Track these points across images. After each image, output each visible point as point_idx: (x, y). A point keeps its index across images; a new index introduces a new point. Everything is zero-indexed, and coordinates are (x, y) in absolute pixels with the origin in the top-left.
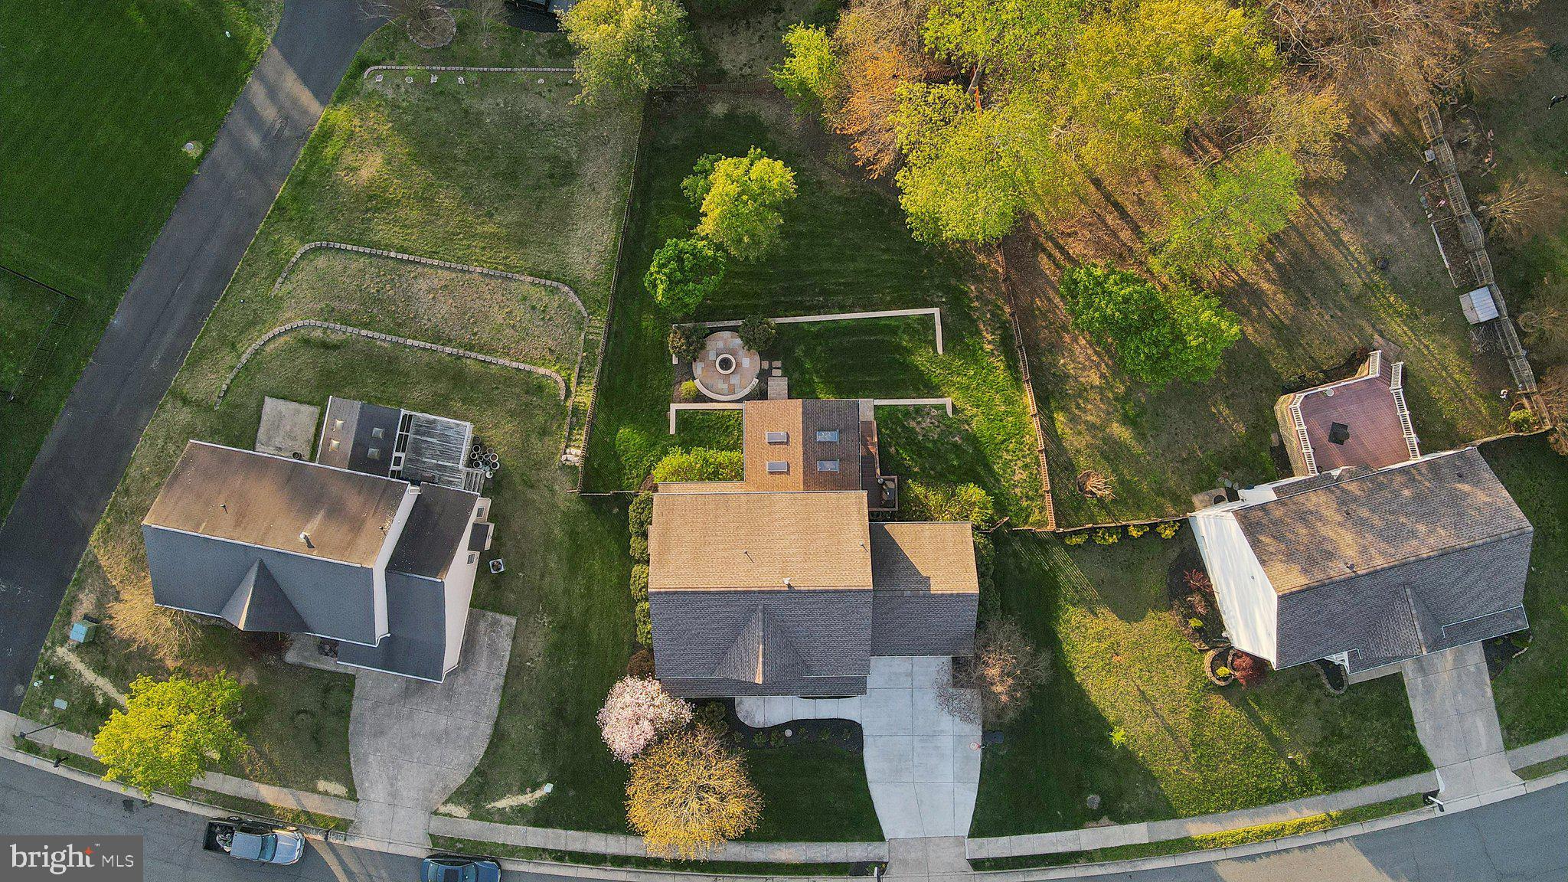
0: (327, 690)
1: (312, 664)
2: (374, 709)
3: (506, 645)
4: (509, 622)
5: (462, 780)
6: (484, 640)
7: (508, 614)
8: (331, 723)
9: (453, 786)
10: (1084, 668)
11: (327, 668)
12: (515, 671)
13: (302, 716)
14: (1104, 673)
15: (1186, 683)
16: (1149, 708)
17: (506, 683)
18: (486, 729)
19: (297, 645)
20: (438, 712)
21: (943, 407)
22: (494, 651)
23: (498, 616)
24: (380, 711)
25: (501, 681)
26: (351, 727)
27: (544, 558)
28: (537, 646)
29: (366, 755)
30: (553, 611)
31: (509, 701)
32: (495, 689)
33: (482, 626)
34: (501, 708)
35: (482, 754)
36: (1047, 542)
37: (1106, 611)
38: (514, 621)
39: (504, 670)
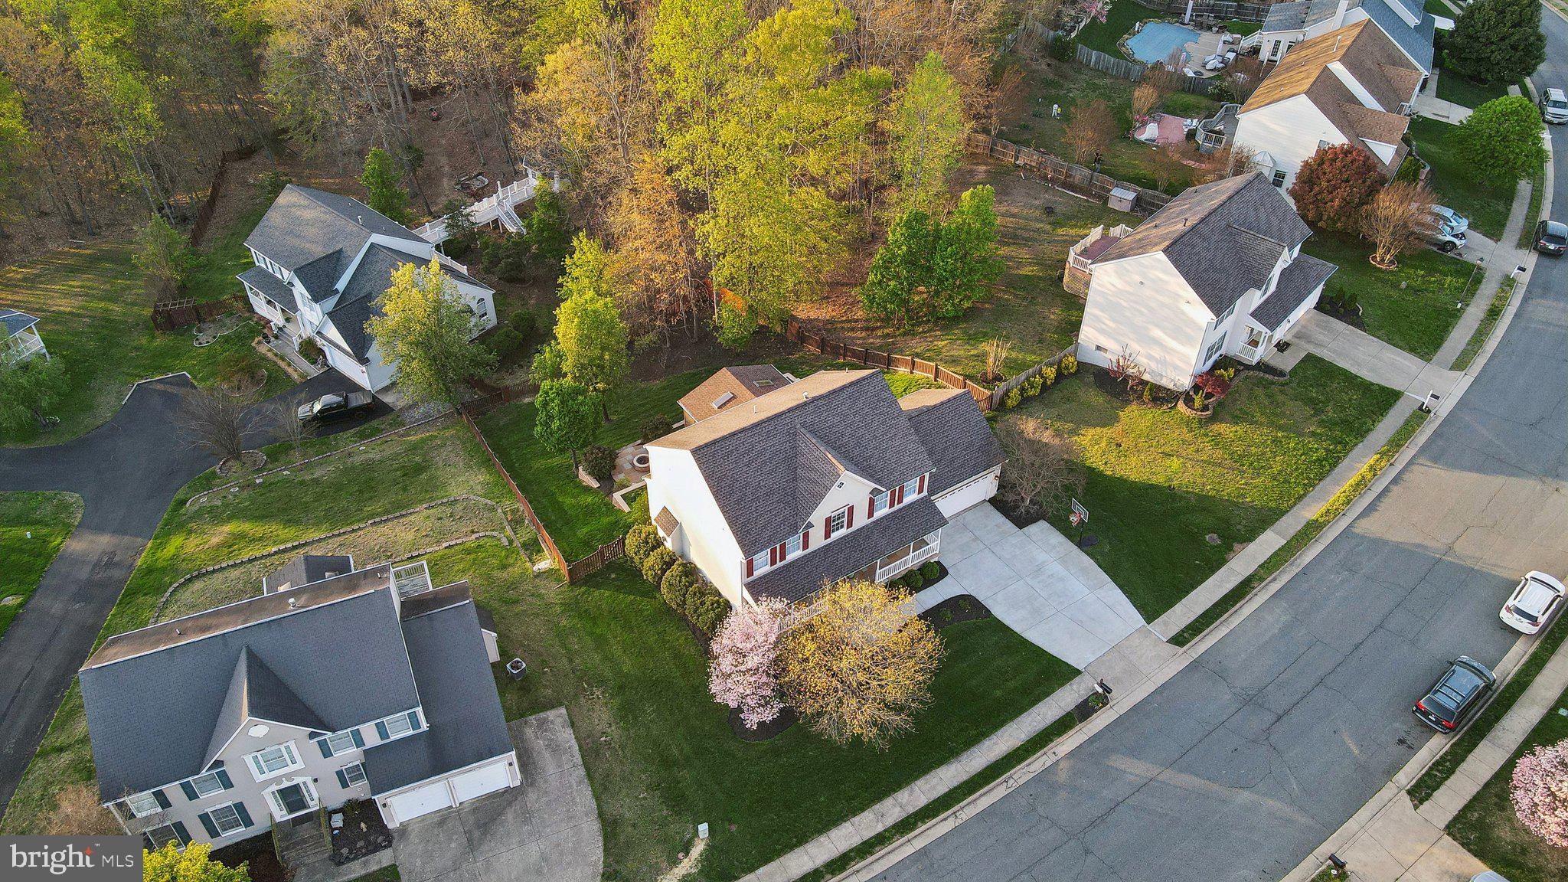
3: (566, 736)
4: (557, 716)
6: (539, 744)
7: (553, 707)
10: (1105, 464)
12: (591, 753)
15: (1185, 430)
17: (587, 770)
18: (591, 826)
20: (522, 844)
22: (556, 749)
23: (542, 715)
25: (582, 772)
27: (564, 646)
28: (602, 717)
30: (602, 682)
31: (601, 786)
32: (579, 783)
33: (530, 732)
34: (597, 796)
35: (601, 855)
37: (1088, 429)
38: (563, 711)
39: (578, 759)
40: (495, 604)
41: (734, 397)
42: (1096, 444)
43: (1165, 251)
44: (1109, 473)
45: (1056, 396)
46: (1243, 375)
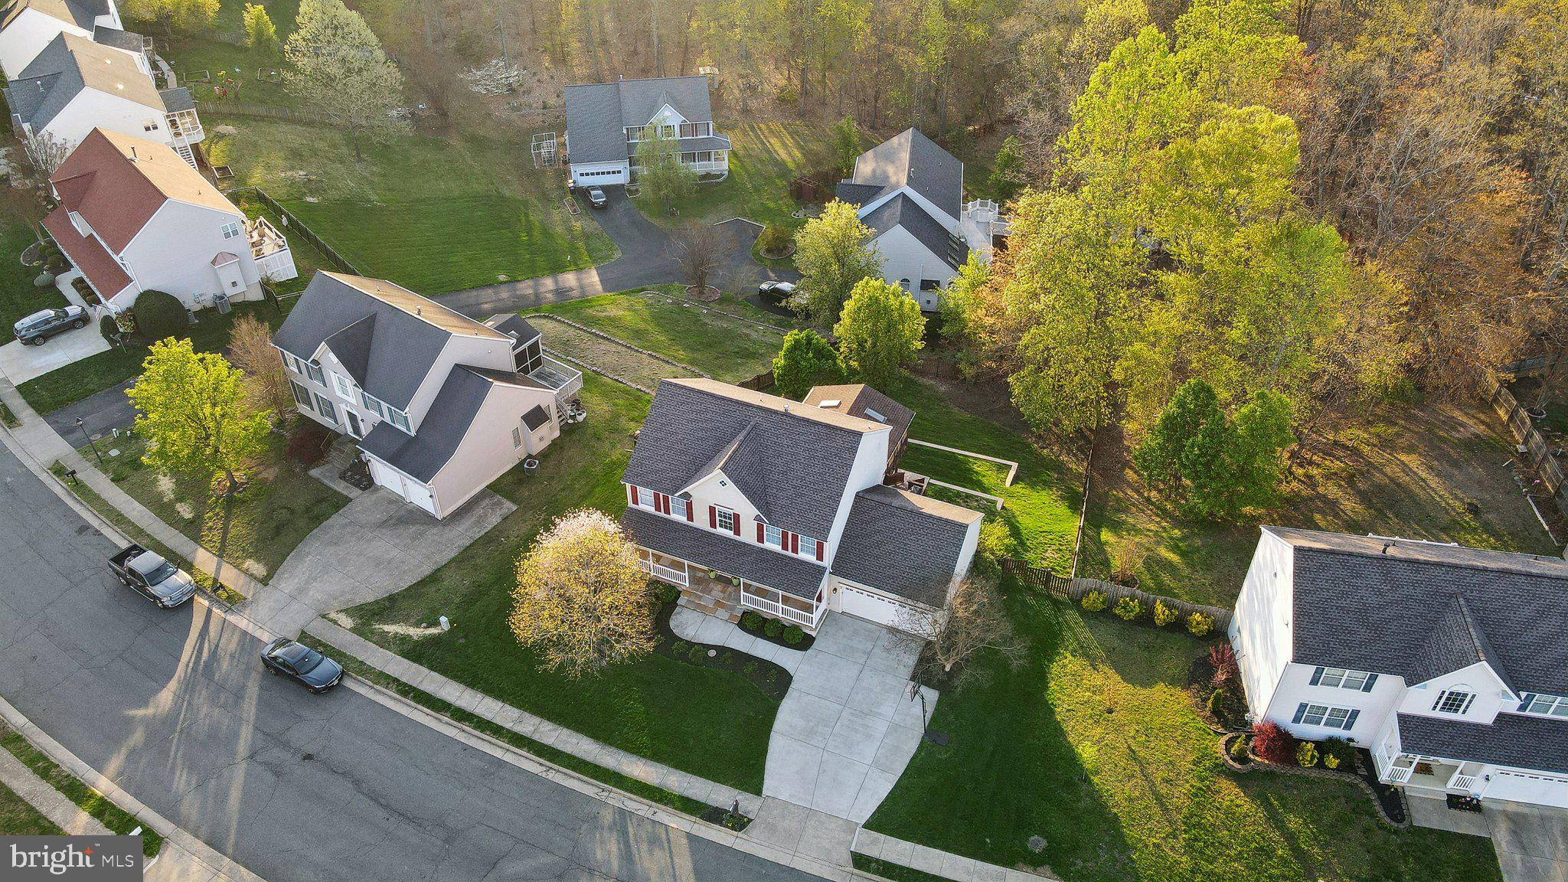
0: (319, 501)
1: (326, 481)
2: (344, 526)
3: (494, 520)
4: (509, 507)
5: (370, 599)
6: (479, 511)
7: (514, 502)
8: (301, 523)
9: (359, 600)
10: (1069, 710)
11: (336, 488)
12: (487, 539)
13: (284, 511)
14: (1090, 721)
15: (1190, 758)
16: (1137, 769)
17: (471, 545)
18: (427, 570)
19: (327, 467)
20: (395, 546)
21: (994, 502)
22: (480, 521)
23: (504, 500)
24: (349, 529)
25: (469, 543)
26: (315, 531)
27: (574, 479)
28: (520, 529)
29: (309, 554)
31: (463, 558)
32: (459, 546)
33: (487, 501)
34: (453, 560)
35: (406, 587)
36: (1062, 603)
37: (1111, 672)
38: (515, 508)
39: (477, 536)
40: (590, 431)
41: (837, 407)
42: (1094, 693)
43: (1298, 550)
44: (1059, 718)
45: (1144, 636)
46: (1349, 778)
